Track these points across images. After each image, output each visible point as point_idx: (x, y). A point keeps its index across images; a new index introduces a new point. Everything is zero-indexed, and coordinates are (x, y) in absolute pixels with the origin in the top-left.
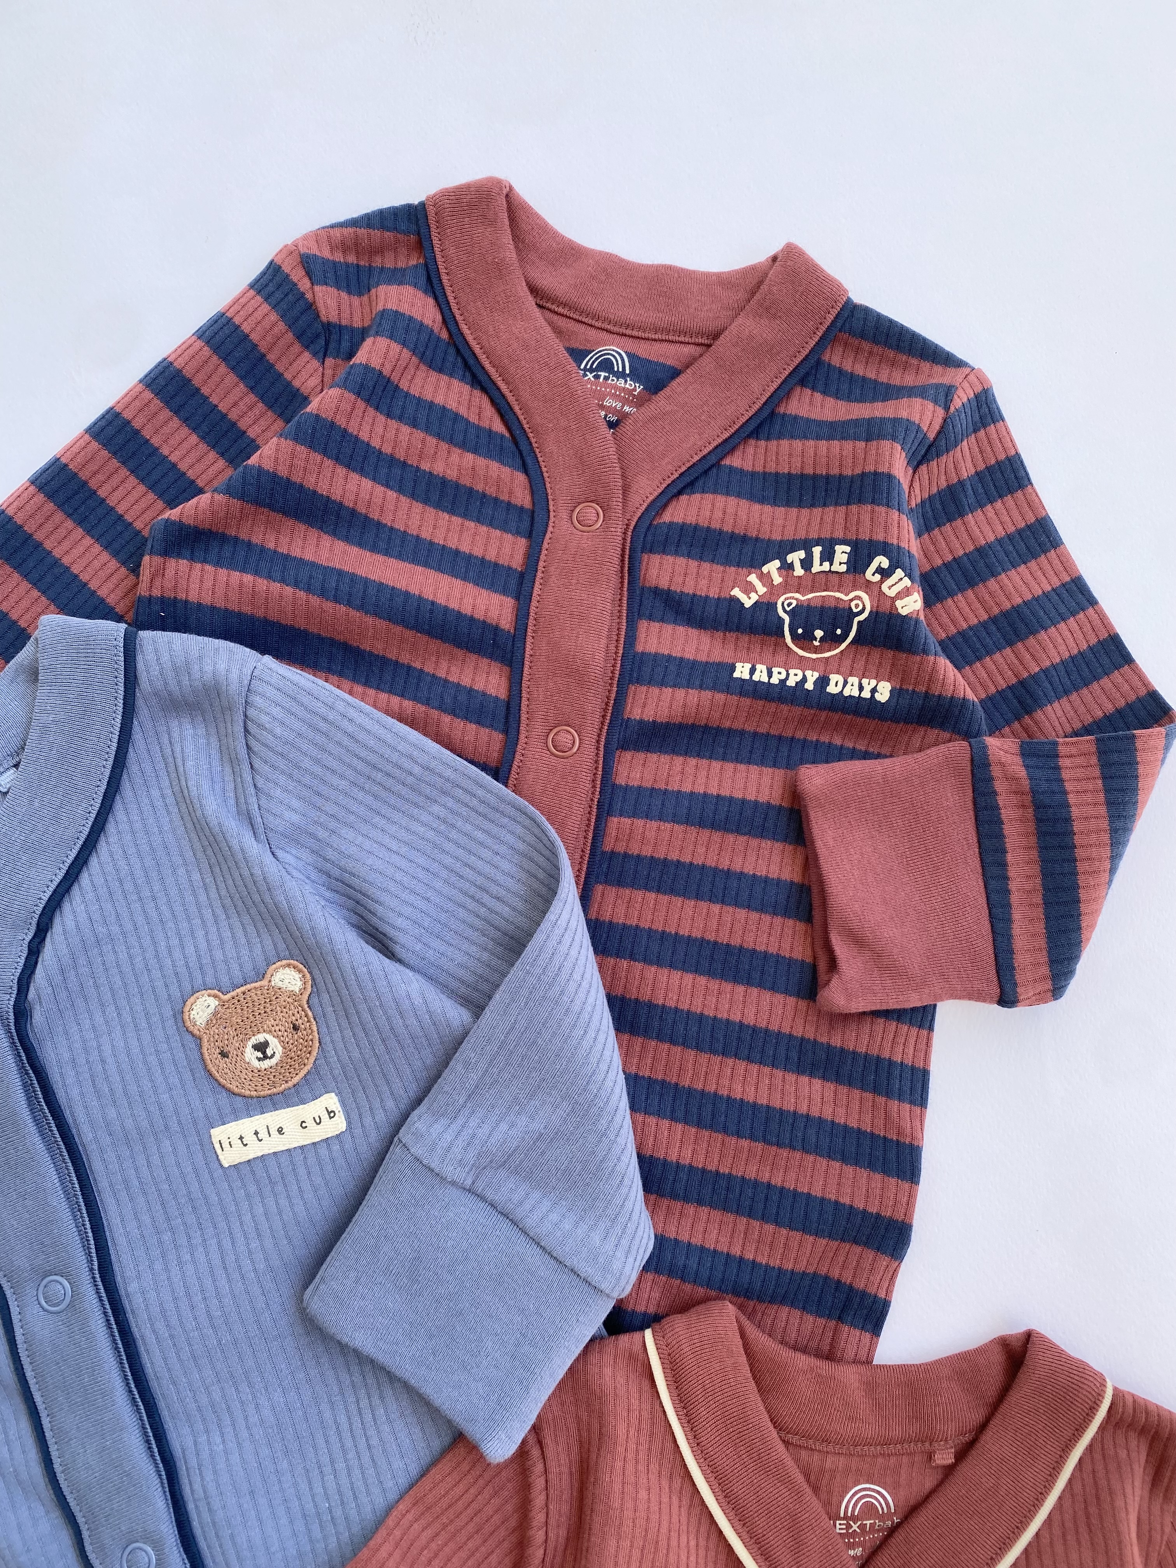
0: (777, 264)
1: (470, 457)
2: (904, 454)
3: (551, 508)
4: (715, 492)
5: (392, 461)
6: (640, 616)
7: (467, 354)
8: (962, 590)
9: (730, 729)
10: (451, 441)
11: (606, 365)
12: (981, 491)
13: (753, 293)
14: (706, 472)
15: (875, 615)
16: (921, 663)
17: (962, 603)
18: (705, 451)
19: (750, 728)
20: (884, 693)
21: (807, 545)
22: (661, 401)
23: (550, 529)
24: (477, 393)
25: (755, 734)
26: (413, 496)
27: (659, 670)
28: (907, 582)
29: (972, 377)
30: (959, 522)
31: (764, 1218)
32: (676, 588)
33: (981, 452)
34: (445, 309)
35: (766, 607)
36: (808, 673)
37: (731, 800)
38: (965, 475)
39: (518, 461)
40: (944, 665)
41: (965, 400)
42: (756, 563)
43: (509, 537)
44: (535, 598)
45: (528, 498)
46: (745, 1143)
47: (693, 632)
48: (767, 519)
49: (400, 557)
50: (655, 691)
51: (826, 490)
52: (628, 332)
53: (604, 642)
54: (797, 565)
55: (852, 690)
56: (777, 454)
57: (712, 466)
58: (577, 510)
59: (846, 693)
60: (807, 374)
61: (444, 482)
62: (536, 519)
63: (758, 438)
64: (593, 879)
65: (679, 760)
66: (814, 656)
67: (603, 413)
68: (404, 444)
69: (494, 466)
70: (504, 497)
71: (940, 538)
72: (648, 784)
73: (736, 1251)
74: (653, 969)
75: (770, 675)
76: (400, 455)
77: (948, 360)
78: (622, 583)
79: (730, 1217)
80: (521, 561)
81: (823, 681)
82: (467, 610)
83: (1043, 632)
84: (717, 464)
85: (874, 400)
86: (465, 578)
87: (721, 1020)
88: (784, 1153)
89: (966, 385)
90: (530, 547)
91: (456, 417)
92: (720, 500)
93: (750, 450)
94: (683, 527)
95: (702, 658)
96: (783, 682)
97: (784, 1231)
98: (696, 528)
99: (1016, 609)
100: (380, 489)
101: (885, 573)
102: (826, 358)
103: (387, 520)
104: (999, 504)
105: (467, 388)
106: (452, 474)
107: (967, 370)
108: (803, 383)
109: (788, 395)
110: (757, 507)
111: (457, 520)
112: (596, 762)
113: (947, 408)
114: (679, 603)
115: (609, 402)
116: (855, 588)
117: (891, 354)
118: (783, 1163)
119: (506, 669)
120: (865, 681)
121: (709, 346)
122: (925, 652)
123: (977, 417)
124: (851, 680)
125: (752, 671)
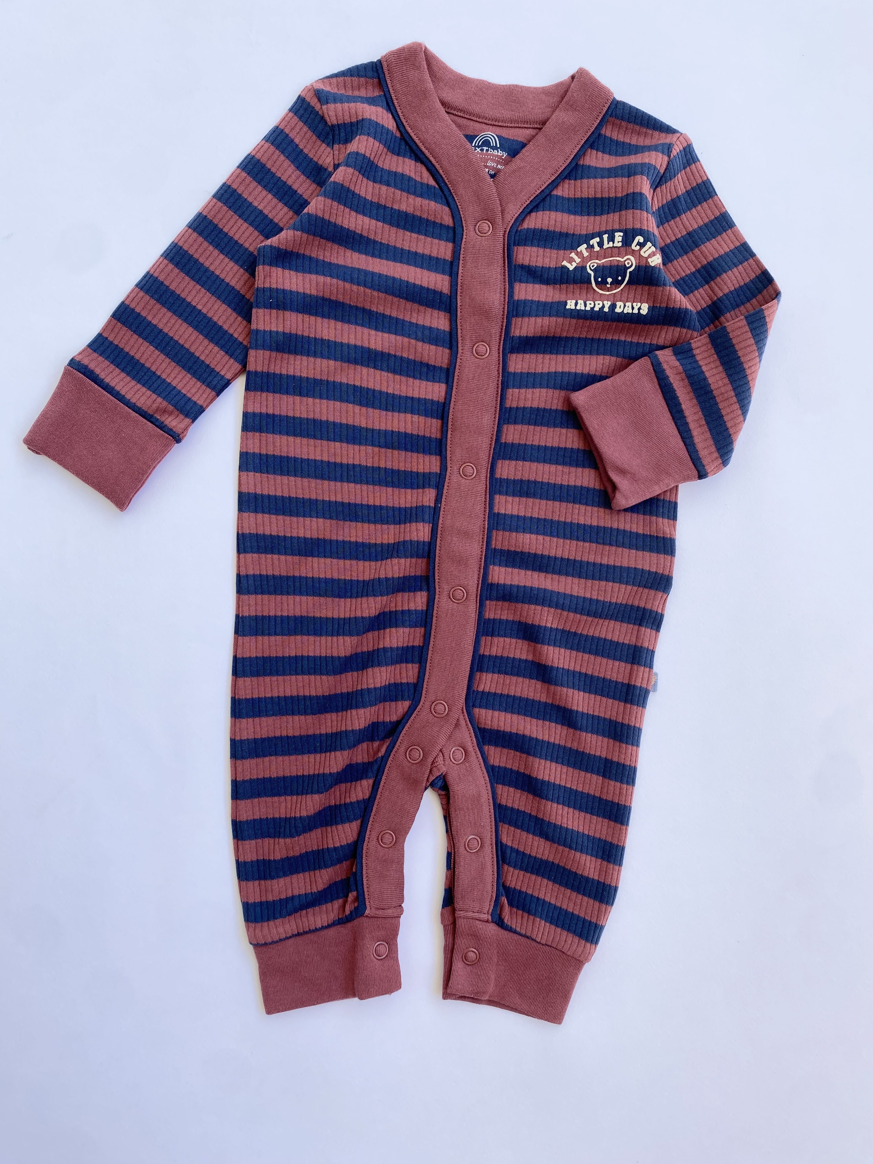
0: (575, 80)
1: (419, 200)
2: (648, 182)
3: (464, 225)
4: (550, 210)
5: (379, 206)
6: (515, 281)
7: (411, 144)
8: (681, 256)
9: (566, 337)
10: (408, 192)
11: (486, 143)
12: (689, 201)
13: (563, 98)
14: (544, 200)
15: (638, 268)
16: (663, 291)
17: (682, 263)
18: (543, 188)
19: (576, 336)
20: (645, 310)
21: (600, 235)
22: (517, 161)
23: (464, 237)
24: (419, 165)
25: (579, 338)
26: (391, 224)
27: (527, 309)
28: (653, 249)
29: (681, 138)
30: (678, 219)
31: (600, 579)
32: (533, 264)
33: (688, 180)
34: (397, 119)
35: (581, 269)
36: (605, 302)
37: (569, 373)
38: (680, 193)
39: (444, 200)
40: (674, 291)
41: (678, 151)
42: (574, 247)
43: (443, 243)
44: (460, 275)
45: (451, 220)
46: (587, 544)
47: (544, 287)
48: (578, 223)
49: (387, 259)
50: (526, 319)
51: (608, 206)
52: (497, 123)
53: (498, 295)
54: (596, 245)
55: (628, 310)
56: (581, 187)
57: (548, 195)
58: (478, 225)
59: (625, 312)
60: (594, 142)
61: (406, 214)
62: (457, 232)
63: (570, 179)
64: (502, 422)
65: (541, 356)
66: (608, 293)
67: (487, 170)
68: (384, 196)
69: (432, 203)
70: (438, 221)
71: (668, 228)
72: (525, 371)
73: (588, 595)
74: (535, 464)
75: (585, 306)
76: (383, 202)
77: (668, 130)
78: (504, 263)
79: (583, 581)
80: (450, 256)
81: (613, 306)
82: (425, 284)
83: (724, 274)
84: (550, 194)
85: (630, 154)
86: (422, 267)
87: (571, 486)
88: (607, 548)
89: (678, 143)
90: (454, 247)
91: (410, 179)
92: (553, 214)
93: (566, 186)
94: (534, 231)
95: (550, 300)
96: (592, 309)
97: (611, 584)
98: (541, 230)
99: (710, 264)
100: (374, 222)
101: (642, 245)
102: (603, 132)
103: (378, 239)
104: (699, 208)
105: (413, 162)
106: (410, 210)
107: (678, 135)
108: (592, 147)
109: (584, 154)
110: (572, 217)
111: (414, 235)
112: (499, 360)
113: (669, 156)
114: (535, 272)
115: (489, 164)
116: (626, 254)
117: (637, 128)
118: (607, 553)
119: (447, 315)
120: (635, 304)
121: (540, 129)
122: (665, 285)
123: (685, 161)
124: (627, 304)
125: (576, 304)
